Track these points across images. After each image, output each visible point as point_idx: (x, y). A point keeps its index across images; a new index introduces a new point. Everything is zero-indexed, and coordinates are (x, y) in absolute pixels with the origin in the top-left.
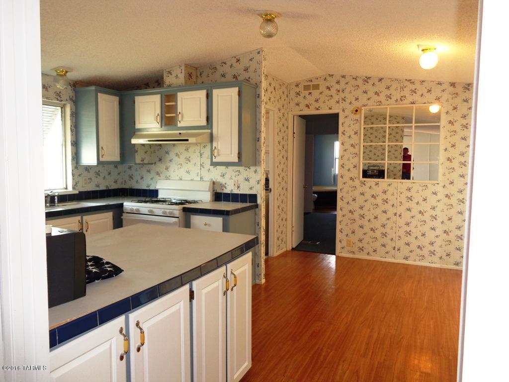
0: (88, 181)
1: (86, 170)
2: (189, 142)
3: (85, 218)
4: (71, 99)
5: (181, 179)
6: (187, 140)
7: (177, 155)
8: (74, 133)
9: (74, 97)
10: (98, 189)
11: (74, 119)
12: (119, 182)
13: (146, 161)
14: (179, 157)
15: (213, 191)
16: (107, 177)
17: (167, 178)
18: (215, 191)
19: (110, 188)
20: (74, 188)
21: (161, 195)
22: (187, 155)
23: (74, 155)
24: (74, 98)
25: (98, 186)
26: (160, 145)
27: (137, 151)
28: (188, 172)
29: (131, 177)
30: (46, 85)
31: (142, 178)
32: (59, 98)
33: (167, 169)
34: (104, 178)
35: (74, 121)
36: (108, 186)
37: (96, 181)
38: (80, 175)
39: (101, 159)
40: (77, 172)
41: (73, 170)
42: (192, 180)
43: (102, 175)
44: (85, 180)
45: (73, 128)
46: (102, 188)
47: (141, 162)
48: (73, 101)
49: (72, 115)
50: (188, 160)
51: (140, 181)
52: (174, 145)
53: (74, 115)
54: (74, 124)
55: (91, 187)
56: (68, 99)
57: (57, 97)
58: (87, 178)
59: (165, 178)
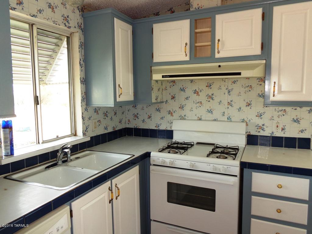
0: (97, 124)
1: (95, 112)
2: (242, 76)
3: (114, 181)
4: (80, 27)
5: (200, 119)
6: (239, 74)
7: (196, 92)
8: (83, 68)
9: (83, 24)
10: (106, 132)
11: (83, 51)
12: (123, 121)
13: (159, 100)
14: (198, 95)
15: (246, 133)
16: (114, 117)
17: (182, 118)
18: (248, 134)
19: (116, 129)
20: (84, 134)
21: (177, 137)
22: (210, 92)
23: (83, 94)
24: (82, 26)
25: (106, 128)
26: (174, 81)
27: (153, 89)
28: (210, 111)
29: (136, 116)
30: (53, 5)
31: (150, 117)
32: (67, 24)
33: (182, 107)
34: (111, 119)
35: (83, 54)
36: (115, 127)
37: (104, 123)
38: (90, 118)
39: (118, 100)
40: (87, 116)
41: (83, 113)
42: (215, 120)
43: (109, 116)
44: (95, 123)
45: (82, 62)
46: (110, 130)
47: (156, 101)
48: (81, 29)
49: (81, 46)
50: (211, 97)
51: (147, 120)
52: (192, 81)
53: (83, 47)
54: (83, 57)
55: (100, 131)
56: (76, 26)
57: (65, 22)
58: (96, 121)
59: (180, 118)
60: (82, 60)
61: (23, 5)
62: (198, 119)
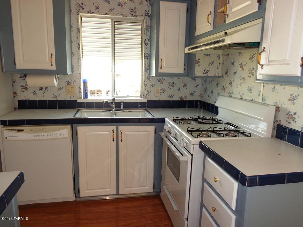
0: (161, 91)
1: (159, 81)
3: (121, 128)
4: (147, 14)
5: (242, 99)
7: (241, 66)
8: (148, 46)
9: (150, 11)
10: (171, 99)
11: (149, 33)
12: (196, 94)
13: (210, 74)
14: (243, 70)
15: (275, 121)
16: (182, 89)
18: (278, 123)
19: (185, 100)
20: (145, 97)
21: (219, 115)
22: (252, 66)
24: (150, 13)
25: (171, 96)
27: (198, 62)
28: (250, 89)
30: (121, 3)
31: (212, 92)
32: (134, 14)
33: (231, 83)
34: (179, 89)
35: (149, 35)
36: (183, 97)
37: (168, 92)
38: (152, 86)
39: (160, 71)
40: (149, 83)
41: (145, 81)
43: (177, 87)
44: (157, 90)
45: (147, 41)
46: (176, 98)
47: (204, 75)
48: (149, 15)
50: (252, 72)
51: (211, 95)
52: (240, 53)
53: (149, 29)
55: (164, 97)
56: (144, 14)
57: (132, 13)
58: (159, 89)
59: (229, 95)
60: (147, 40)
61: (99, 9)
62: (241, 97)
